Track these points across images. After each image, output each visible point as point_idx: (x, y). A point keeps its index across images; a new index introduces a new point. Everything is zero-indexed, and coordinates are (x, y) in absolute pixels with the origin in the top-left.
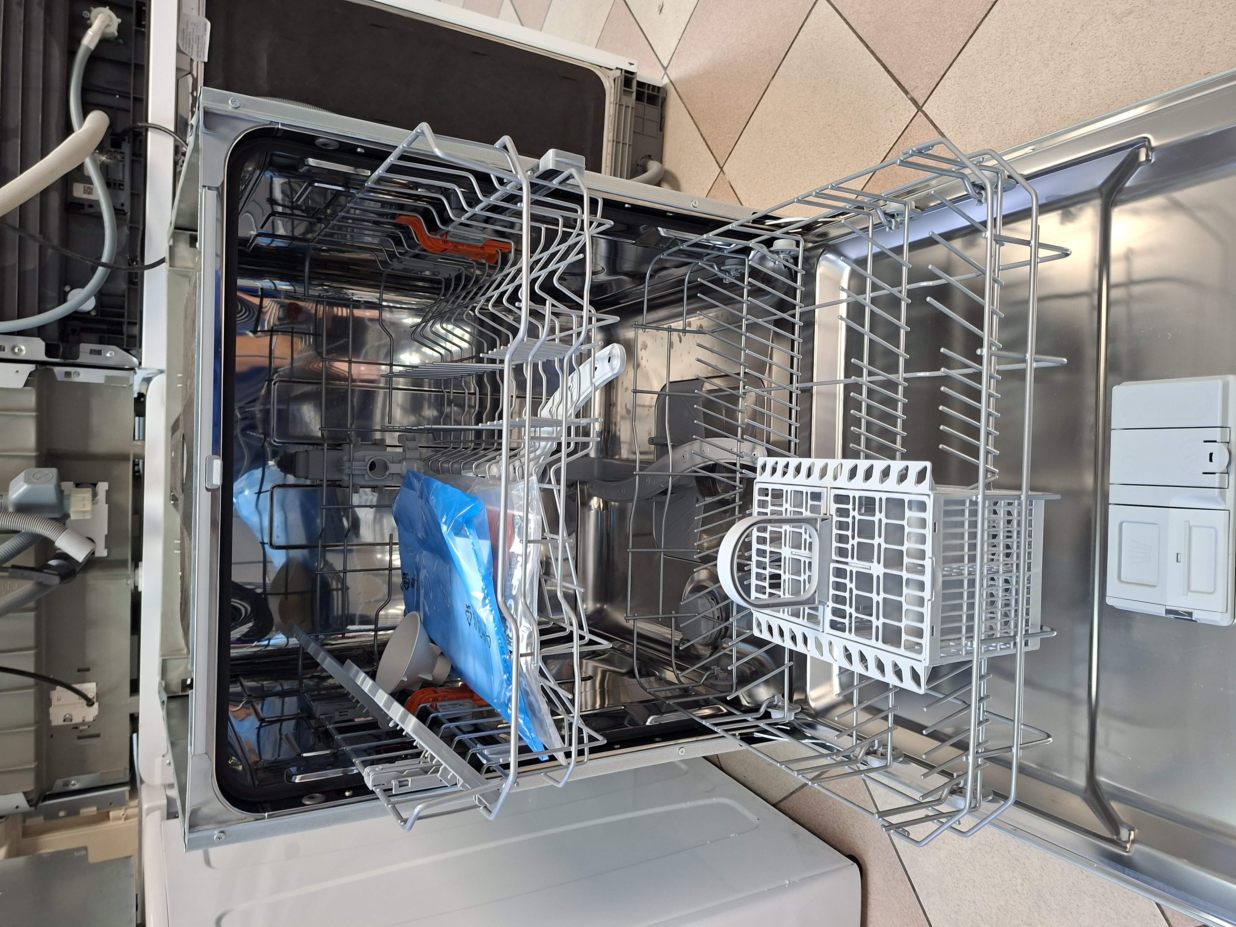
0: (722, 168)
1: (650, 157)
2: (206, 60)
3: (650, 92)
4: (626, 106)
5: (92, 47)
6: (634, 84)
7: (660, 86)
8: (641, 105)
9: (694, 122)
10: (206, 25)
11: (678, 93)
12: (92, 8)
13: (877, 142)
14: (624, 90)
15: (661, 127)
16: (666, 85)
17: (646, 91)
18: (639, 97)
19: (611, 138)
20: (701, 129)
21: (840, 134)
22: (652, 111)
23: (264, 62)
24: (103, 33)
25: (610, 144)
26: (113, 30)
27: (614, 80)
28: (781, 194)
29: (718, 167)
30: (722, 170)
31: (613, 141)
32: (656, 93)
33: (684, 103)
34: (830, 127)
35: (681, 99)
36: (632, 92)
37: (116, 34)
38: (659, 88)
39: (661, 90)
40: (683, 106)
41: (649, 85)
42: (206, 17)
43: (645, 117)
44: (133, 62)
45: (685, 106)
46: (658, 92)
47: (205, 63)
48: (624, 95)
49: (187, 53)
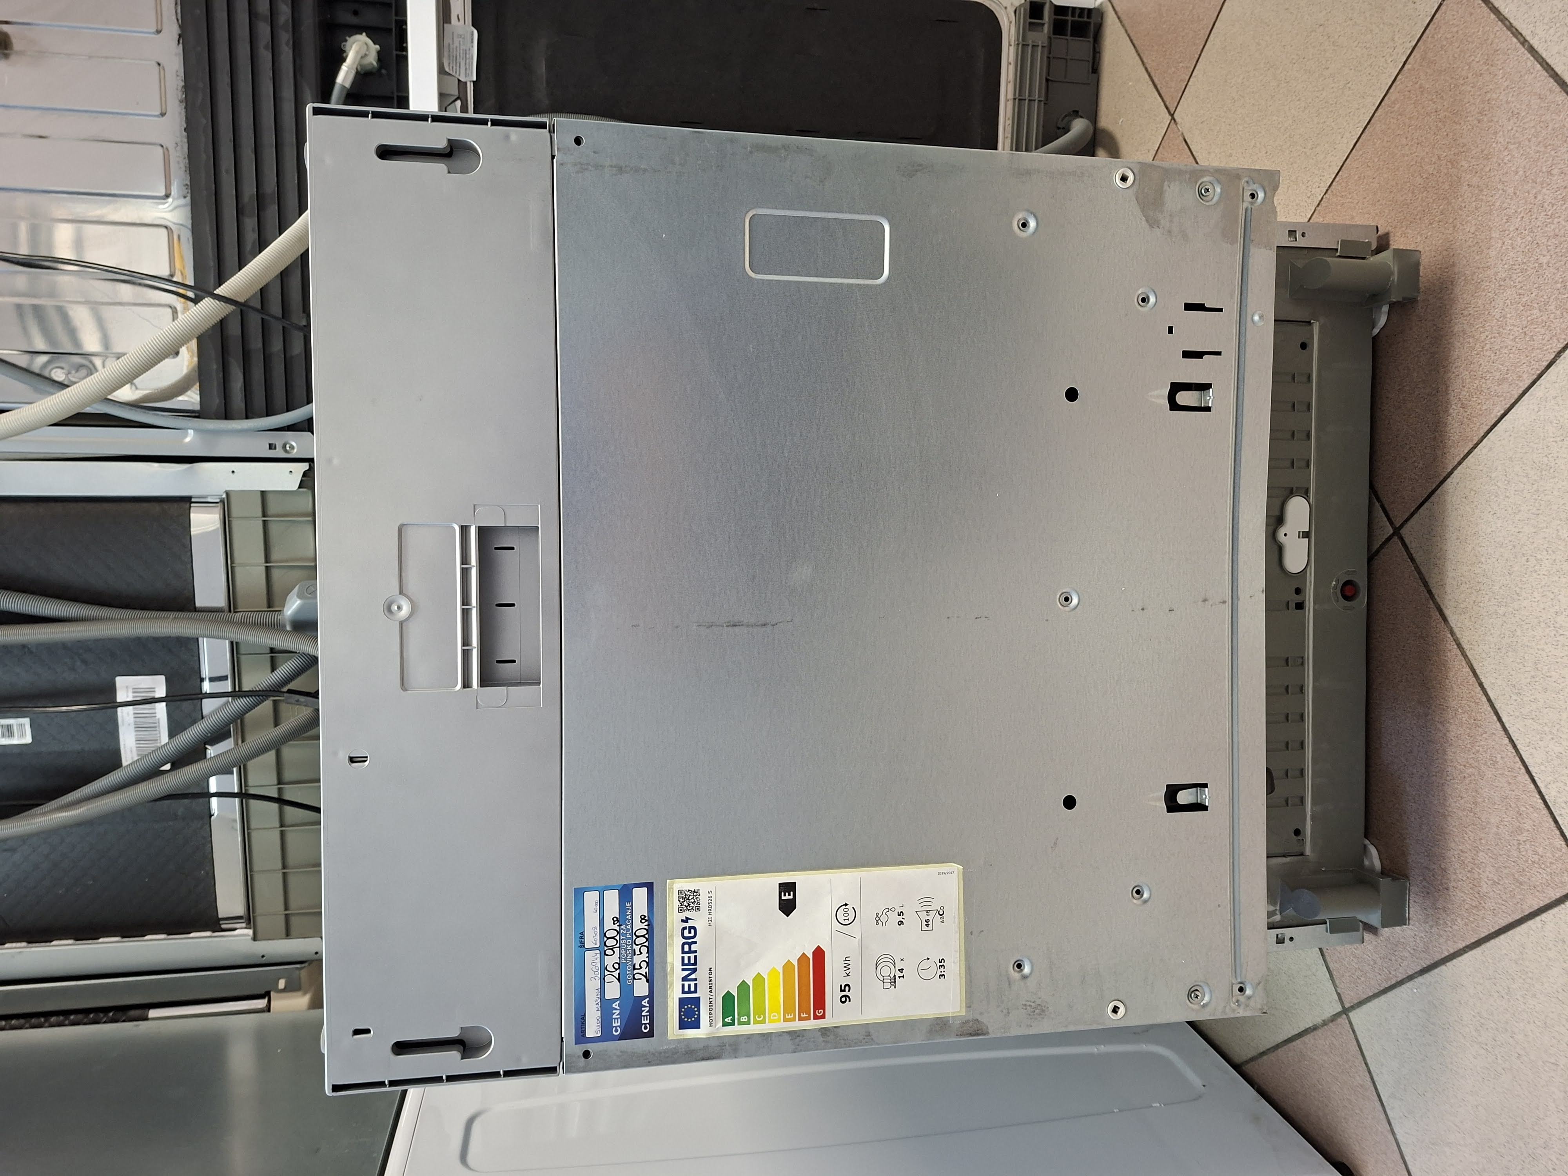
0: (1172, 115)
1: (1076, 114)
2: (475, 79)
3: (1077, 18)
4: (1033, 46)
5: (348, 85)
6: (1047, 12)
7: (1092, 7)
8: (1060, 42)
9: (1137, 51)
10: (472, 34)
11: (1116, 13)
12: (347, 38)
13: (1393, 40)
14: (1030, 23)
15: (1095, 68)
16: (1101, 4)
17: (1070, 18)
18: (1059, 28)
19: (1010, 96)
20: (1145, 61)
21: (1336, 37)
22: (1079, 47)
23: (541, 69)
24: (360, 64)
25: (1010, 105)
26: (372, 59)
27: (1015, 12)
28: (1252, 144)
29: (1167, 114)
30: (1173, 119)
31: (1015, 99)
32: (1085, 19)
33: (1123, 26)
34: (1321, 28)
35: (1121, 22)
36: (1043, 24)
37: (375, 63)
38: (1090, 11)
39: (1093, 14)
40: (1123, 31)
41: (1074, 9)
42: (473, 25)
43: (1069, 57)
44: (396, 94)
45: (1126, 31)
46: (1089, 17)
47: (474, 82)
48: (1030, 30)
49: (454, 74)
